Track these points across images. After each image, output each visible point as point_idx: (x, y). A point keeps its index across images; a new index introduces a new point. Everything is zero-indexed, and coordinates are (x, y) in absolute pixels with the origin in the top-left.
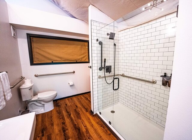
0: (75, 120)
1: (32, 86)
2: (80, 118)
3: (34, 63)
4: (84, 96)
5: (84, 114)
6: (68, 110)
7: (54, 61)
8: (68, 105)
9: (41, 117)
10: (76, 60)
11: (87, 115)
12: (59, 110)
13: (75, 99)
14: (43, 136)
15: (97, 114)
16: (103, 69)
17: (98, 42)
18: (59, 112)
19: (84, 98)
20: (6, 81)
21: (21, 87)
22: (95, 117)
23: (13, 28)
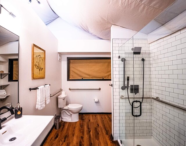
0: (93, 139)
1: (65, 97)
2: (98, 139)
3: (70, 79)
4: (108, 117)
5: (103, 136)
6: (89, 126)
7: (84, 78)
8: (91, 121)
9: (68, 125)
10: (102, 77)
11: (106, 138)
12: (82, 124)
13: (98, 116)
14: (64, 142)
15: (117, 141)
16: (126, 88)
17: (120, 59)
18: (82, 126)
19: (108, 118)
20: (48, 91)
21: (59, 97)
22: (114, 145)
23: (59, 55)
